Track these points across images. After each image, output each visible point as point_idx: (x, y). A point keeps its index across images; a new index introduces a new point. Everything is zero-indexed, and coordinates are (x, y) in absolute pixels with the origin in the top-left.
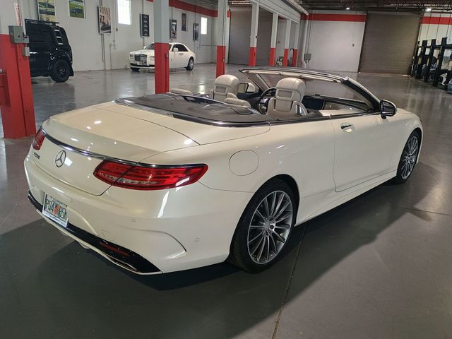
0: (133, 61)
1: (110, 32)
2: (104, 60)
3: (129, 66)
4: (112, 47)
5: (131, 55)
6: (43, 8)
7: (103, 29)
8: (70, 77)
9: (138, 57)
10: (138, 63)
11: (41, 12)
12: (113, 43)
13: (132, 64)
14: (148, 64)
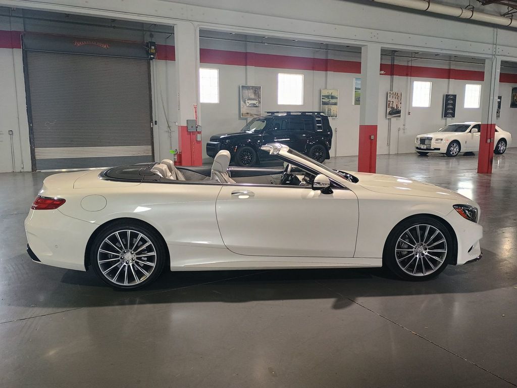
0: (418, 144)
1: (400, 116)
2: (389, 144)
3: (414, 150)
4: (401, 131)
5: (417, 139)
6: (326, 100)
7: (390, 114)
8: (326, 160)
9: (423, 141)
10: (422, 147)
11: (324, 103)
12: (402, 127)
13: (417, 148)
14: (432, 148)
